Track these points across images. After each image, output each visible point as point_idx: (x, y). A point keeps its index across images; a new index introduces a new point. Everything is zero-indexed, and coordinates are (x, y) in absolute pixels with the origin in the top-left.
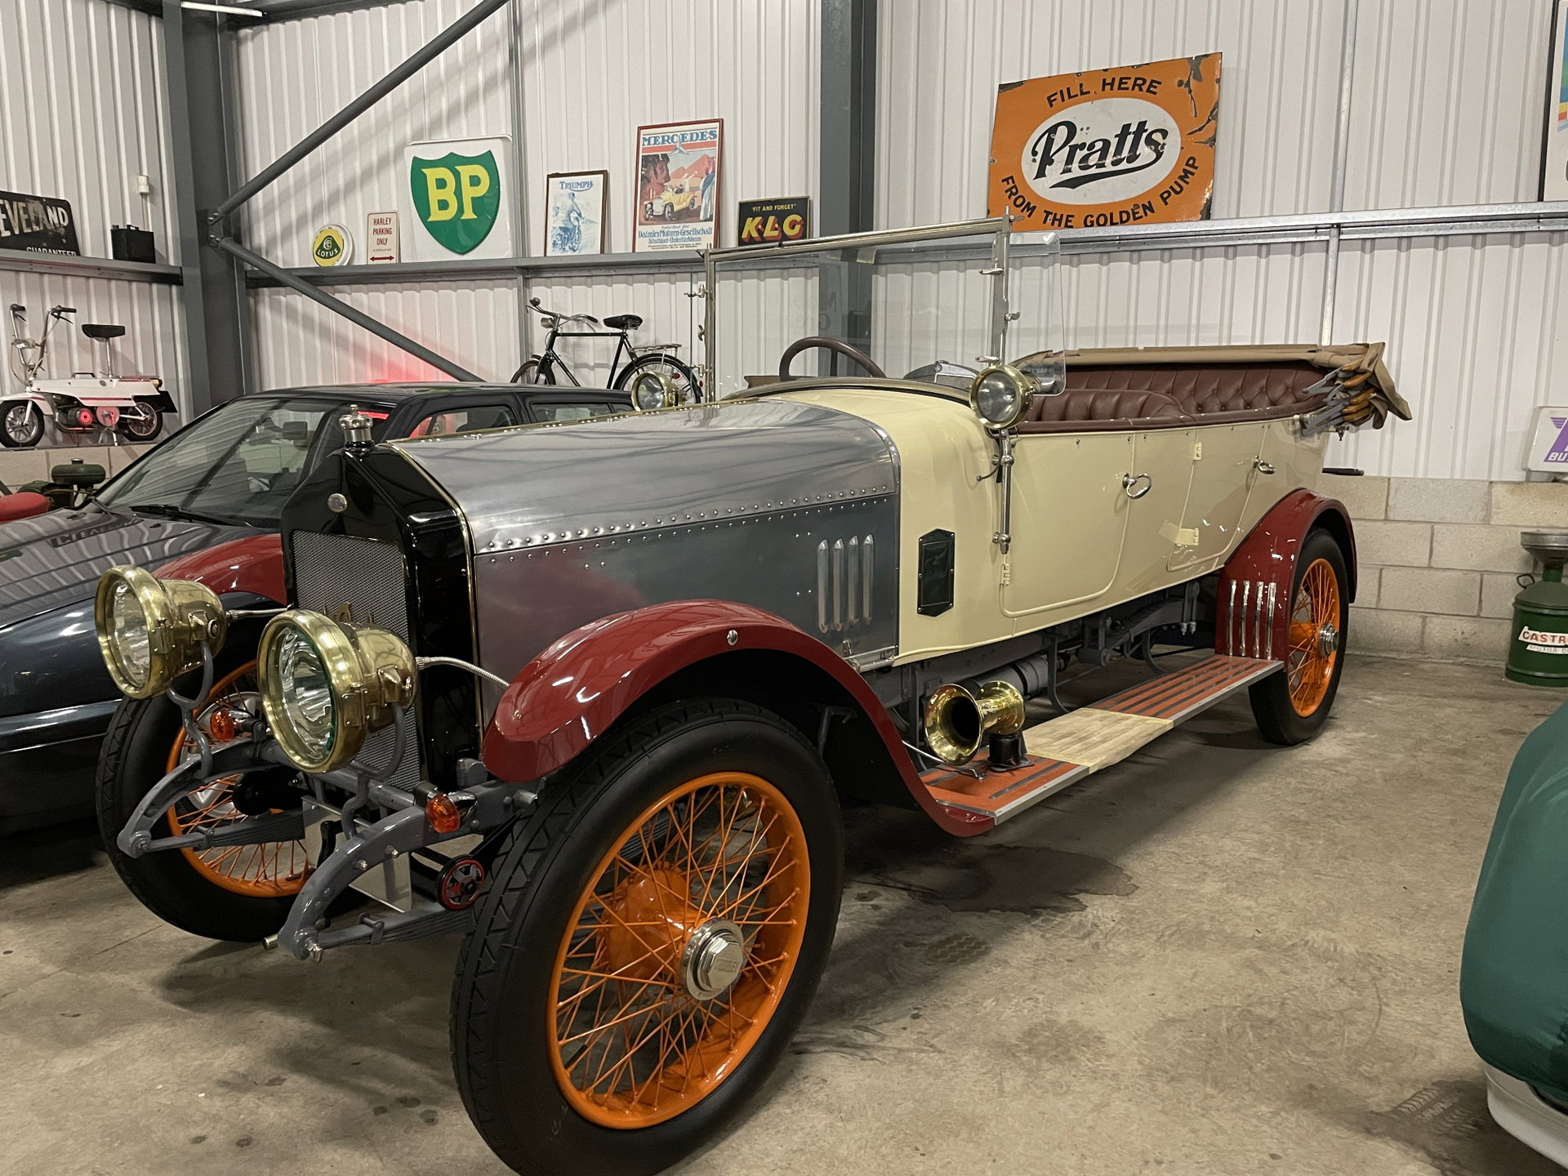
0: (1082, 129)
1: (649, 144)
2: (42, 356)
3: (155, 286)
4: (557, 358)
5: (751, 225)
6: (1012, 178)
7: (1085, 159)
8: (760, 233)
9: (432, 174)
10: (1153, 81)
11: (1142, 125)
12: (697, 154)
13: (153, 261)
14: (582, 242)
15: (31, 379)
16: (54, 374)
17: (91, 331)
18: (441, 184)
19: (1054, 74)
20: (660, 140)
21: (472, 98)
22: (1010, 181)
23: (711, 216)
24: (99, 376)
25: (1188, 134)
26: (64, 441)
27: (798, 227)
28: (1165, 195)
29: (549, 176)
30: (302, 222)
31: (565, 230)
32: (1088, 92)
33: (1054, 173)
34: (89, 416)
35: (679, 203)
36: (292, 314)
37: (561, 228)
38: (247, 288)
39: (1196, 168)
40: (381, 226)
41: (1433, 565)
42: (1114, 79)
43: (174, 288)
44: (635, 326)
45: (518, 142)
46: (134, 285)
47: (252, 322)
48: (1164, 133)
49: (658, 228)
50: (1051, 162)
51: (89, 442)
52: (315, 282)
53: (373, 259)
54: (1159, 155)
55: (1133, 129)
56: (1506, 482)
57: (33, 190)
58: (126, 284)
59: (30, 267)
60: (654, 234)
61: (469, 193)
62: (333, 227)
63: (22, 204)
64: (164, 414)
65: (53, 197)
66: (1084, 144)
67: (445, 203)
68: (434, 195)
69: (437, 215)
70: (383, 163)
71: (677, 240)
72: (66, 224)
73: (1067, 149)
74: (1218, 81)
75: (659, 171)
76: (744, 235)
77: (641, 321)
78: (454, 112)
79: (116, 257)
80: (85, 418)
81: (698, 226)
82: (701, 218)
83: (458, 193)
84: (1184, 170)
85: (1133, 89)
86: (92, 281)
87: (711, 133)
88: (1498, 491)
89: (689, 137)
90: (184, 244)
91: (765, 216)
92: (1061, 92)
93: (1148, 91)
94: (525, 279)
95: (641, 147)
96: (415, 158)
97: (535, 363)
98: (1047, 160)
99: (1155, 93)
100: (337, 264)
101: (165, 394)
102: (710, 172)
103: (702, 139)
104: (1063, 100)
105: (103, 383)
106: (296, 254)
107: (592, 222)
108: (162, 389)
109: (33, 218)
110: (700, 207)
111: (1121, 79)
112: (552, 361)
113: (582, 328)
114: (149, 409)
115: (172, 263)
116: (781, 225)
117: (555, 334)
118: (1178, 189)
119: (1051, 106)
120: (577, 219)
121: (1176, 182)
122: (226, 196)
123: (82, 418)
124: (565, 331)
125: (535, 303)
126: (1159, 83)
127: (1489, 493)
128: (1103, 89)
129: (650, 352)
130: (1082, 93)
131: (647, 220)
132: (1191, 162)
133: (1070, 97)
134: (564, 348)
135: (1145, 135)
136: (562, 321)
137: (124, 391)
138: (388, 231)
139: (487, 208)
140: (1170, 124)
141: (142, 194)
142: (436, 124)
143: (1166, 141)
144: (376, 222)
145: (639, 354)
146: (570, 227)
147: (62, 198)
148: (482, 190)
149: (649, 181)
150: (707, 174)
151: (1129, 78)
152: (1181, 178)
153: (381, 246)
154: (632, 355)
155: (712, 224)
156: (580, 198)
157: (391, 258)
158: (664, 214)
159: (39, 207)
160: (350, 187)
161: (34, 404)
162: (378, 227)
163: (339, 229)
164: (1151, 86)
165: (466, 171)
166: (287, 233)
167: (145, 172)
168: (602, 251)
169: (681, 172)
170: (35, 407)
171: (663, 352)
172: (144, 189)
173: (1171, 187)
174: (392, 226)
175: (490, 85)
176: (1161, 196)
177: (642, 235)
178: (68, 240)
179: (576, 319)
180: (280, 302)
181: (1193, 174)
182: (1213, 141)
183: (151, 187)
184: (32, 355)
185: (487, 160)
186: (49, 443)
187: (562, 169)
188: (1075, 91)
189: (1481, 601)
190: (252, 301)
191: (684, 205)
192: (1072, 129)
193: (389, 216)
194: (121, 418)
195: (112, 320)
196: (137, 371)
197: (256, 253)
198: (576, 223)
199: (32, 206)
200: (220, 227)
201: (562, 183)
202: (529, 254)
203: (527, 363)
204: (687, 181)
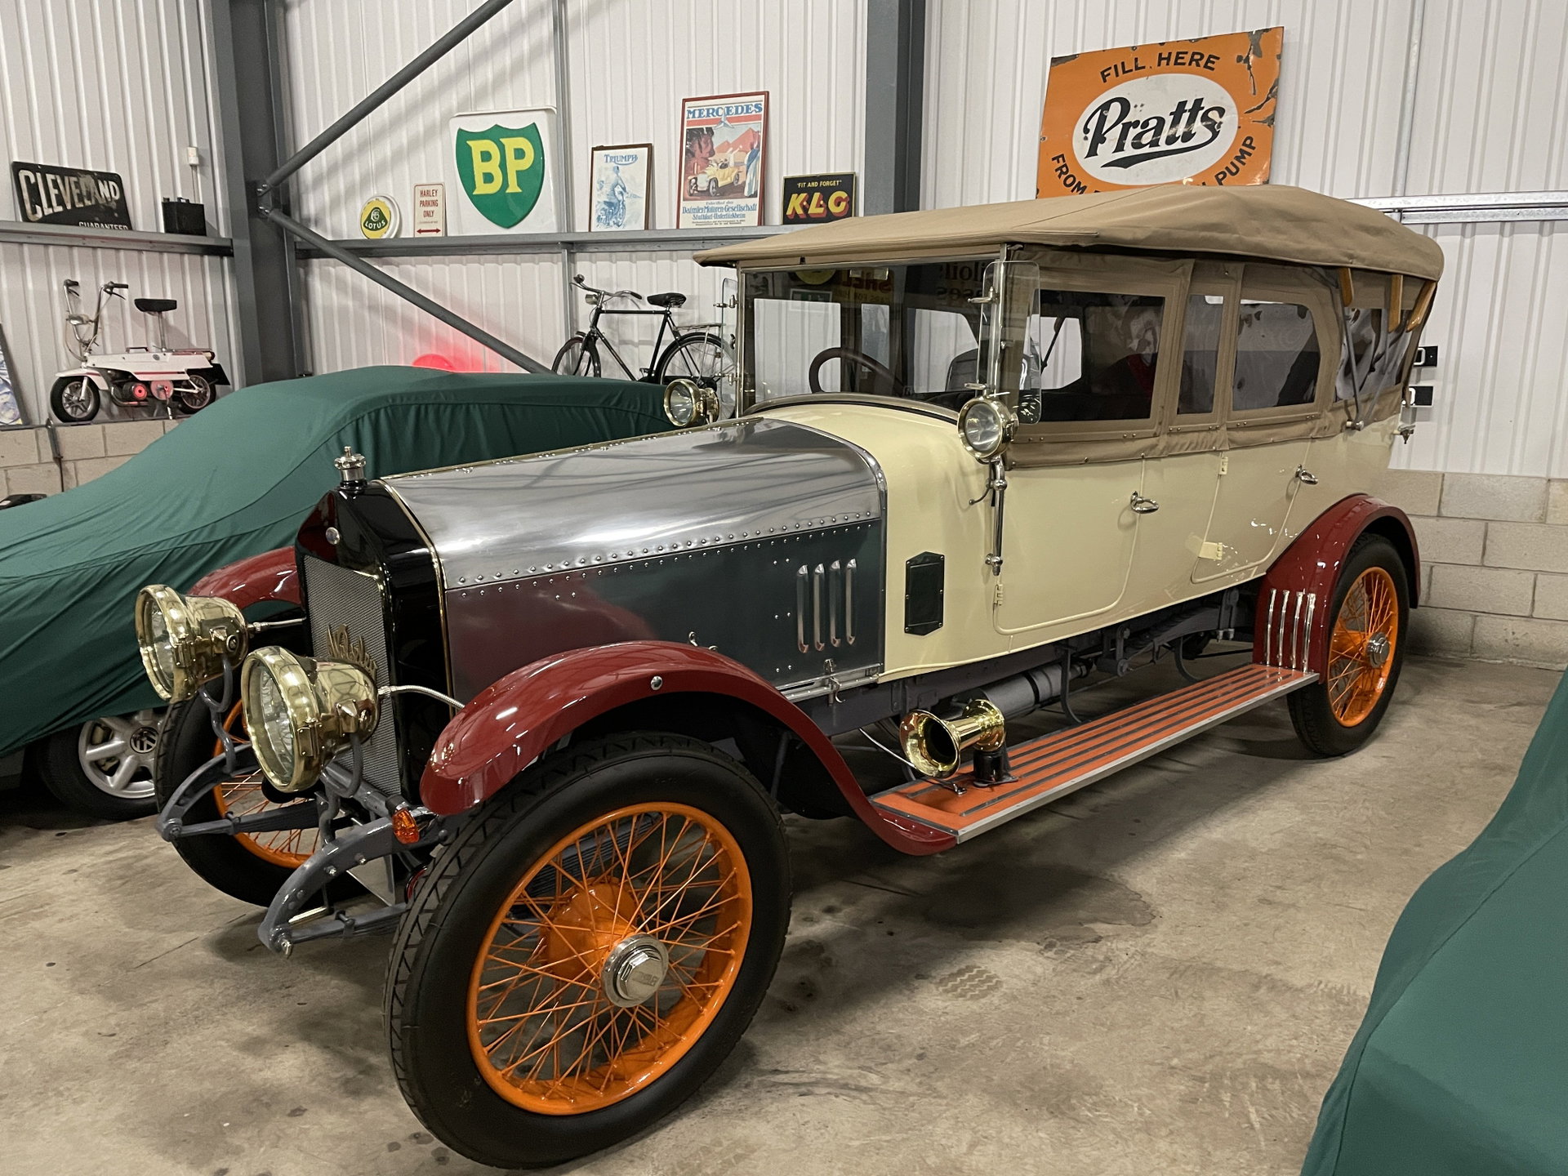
0: (1136, 106)
1: (694, 117)
2: (96, 333)
3: (206, 258)
4: (601, 336)
5: (796, 201)
6: (1062, 156)
7: (1139, 136)
8: (805, 209)
9: (477, 147)
10: (1210, 56)
11: (1198, 102)
12: (742, 128)
13: (204, 233)
14: (627, 216)
15: (86, 354)
16: (109, 350)
17: (144, 305)
18: (486, 157)
19: (1109, 48)
20: (705, 113)
21: (517, 67)
22: (1061, 159)
23: (756, 193)
24: (153, 349)
25: (1245, 112)
26: (120, 415)
27: (843, 204)
28: (1221, 176)
29: (594, 149)
30: (350, 192)
31: (609, 204)
32: (1144, 67)
33: (1106, 151)
34: (143, 390)
35: (723, 179)
36: (341, 285)
37: (605, 202)
38: (297, 258)
39: (1254, 148)
40: (427, 198)
41: (1484, 564)
42: (1170, 54)
43: (226, 259)
44: (678, 304)
45: (562, 116)
46: (186, 257)
47: (304, 292)
48: (1221, 111)
49: (702, 204)
50: (1103, 140)
51: (145, 415)
52: (360, 254)
53: (420, 231)
54: (1215, 135)
55: (1189, 106)
56: (1565, 481)
57: (84, 164)
58: (177, 256)
59: (84, 243)
60: (698, 210)
61: (514, 166)
62: (381, 199)
63: (73, 179)
64: (217, 386)
65: (104, 171)
66: (1138, 122)
67: (491, 176)
68: (480, 168)
69: (482, 188)
70: (431, 132)
71: (721, 216)
72: (117, 197)
73: (1120, 126)
74: (1279, 57)
75: (703, 145)
76: (789, 212)
77: (684, 299)
78: (499, 81)
79: (168, 230)
80: (140, 392)
82: (746, 194)
83: (503, 166)
84: (1241, 150)
85: (1190, 64)
86: (145, 255)
87: (756, 106)
88: (1555, 489)
89: (734, 110)
90: (233, 215)
91: (810, 192)
92: (1116, 66)
93: (1206, 66)
94: (569, 253)
95: (686, 120)
96: (460, 131)
97: (580, 340)
98: (1099, 138)
99: (1212, 69)
100: (385, 237)
101: (217, 367)
102: (755, 146)
103: (747, 112)
104: (1117, 75)
105: (157, 358)
106: (346, 225)
107: (636, 196)
108: (215, 361)
109: (84, 193)
110: (744, 183)
111: (1178, 53)
112: (596, 339)
113: (626, 305)
114: (203, 382)
115: (223, 234)
116: (826, 202)
117: (599, 311)
118: (1234, 170)
119: (1105, 81)
120: (621, 193)
121: (1232, 163)
122: (275, 168)
123: (137, 393)
124: (609, 308)
125: (579, 280)
126: (1218, 58)
127: (1546, 492)
128: (1159, 65)
129: (694, 331)
130: (1137, 68)
131: (691, 195)
132: (1248, 142)
133: (1124, 72)
134: (609, 325)
135: (1201, 113)
136: (606, 297)
137: (178, 365)
138: (435, 203)
140: (1227, 102)
141: (192, 166)
142: (482, 94)
144: (423, 194)
145: (683, 333)
146: (615, 201)
147: (113, 171)
148: (526, 163)
149: (693, 156)
150: (752, 148)
151: (1186, 53)
152: (1237, 158)
153: (428, 219)
154: (675, 333)
156: (626, 173)
157: (438, 231)
158: (708, 190)
159: (91, 182)
160: (398, 156)
161: (90, 380)
162: (424, 199)
163: (387, 202)
164: (1208, 61)
165: (510, 144)
166: (335, 203)
167: (195, 144)
168: (647, 227)
169: (726, 146)
170: (91, 382)
171: (707, 331)
172: (194, 160)
173: (1227, 168)
174: (439, 198)
175: (536, 53)
176: (1217, 176)
177: (685, 211)
178: (118, 214)
179: (621, 295)
180: (329, 273)
181: (1250, 154)
182: (1271, 120)
183: (200, 158)
184: (87, 331)
185: (531, 133)
186: (107, 418)
187: (607, 141)
188: (1130, 66)
189: (1533, 601)
190: (302, 271)
191: (729, 181)
192: (1125, 105)
193: (435, 187)
194: (175, 392)
195: (164, 294)
196: (190, 343)
197: (304, 223)
198: (620, 198)
199: (83, 180)
200: (268, 199)
201: (607, 156)
202: (574, 229)
203: (572, 339)
204: (732, 155)
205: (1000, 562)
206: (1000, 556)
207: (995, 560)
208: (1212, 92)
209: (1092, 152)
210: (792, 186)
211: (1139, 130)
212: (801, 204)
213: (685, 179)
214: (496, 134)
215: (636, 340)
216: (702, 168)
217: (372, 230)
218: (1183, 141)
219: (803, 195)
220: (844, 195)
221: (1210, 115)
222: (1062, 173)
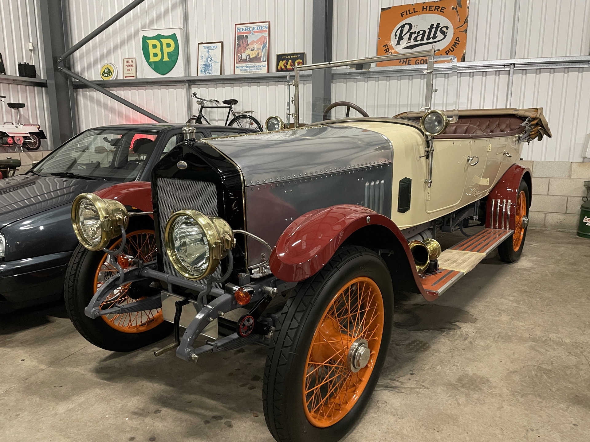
1: (240, 31)
3: (36, 88)
4: (203, 117)
5: (282, 64)
6: (387, 45)
7: (416, 38)
8: (285, 67)
9: (151, 43)
10: (442, 7)
11: (438, 25)
12: (259, 35)
13: (35, 77)
14: (213, 70)
17: (11, 105)
18: (155, 46)
19: (403, 4)
20: (244, 29)
21: (166, 12)
23: (266, 60)
24: (14, 123)
25: (456, 28)
28: (447, 52)
29: (199, 44)
30: (96, 62)
31: (206, 65)
32: (417, 12)
33: (404, 43)
35: (252, 55)
36: (92, 99)
38: (73, 89)
39: (460, 41)
40: (129, 64)
41: (549, 194)
42: (427, 7)
43: (44, 89)
44: (235, 104)
45: (186, 30)
46: (27, 87)
47: (75, 102)
48: (447, 28)
49: (244, 65)
50: (402, 39)
51: (11, 151)
52: (103, 86)
53: (126, 77)
54: (445, 36)
55: (435, 26)
56: (577, 162)
58: (24, 86)
60: (242, 67)
61: (166, 50)
64: (41, 140)
68: (152, 51)
69: (152, 59)
70: (130, 38)
71: (252, 70)
74: (468, 7)
75: (244, 42)
76: (279, 68)
77: (237, 101)
78: (159, 17)
79: (20, 75)
80: (10, 141)
81: (260, 64)
82: (262, 61)
83: (162, 50)
84: (455, 42)
85: (435, 10)
86: (11, 85)
87: (265, 27)
88: (574, 165)
89: (256, 28)
90: (47, 70)
92: (406, 11)
93: (441, 11)
94: (189, 85)
95: (237, 32)
96: (144, 36)
97: (194, 119)
98: (401, 38)
99: (443, 12)
100: (111, 79)
101: (42, 132)
103: (262, 29)
104: (407, 14)
105: (17, 127)
106: (94, 75)
107: (216, 62)
108: (40, 129)
110: (261, 56)
111: (430, 6)
112: (201, 118)
113: (213, 105)
114: (35, 137)
115: (42, 78)
117: (202, 107)
118: (452, 50)
119: (402, 17)
121: (452, 47)
122: (64, 52)
123: (9, 141)
124: (206, 106)
125: (195, 94)
126: (445, 8)
127: (571, 166)
128: (423, 11)
129: (241, 114)
130: (414, 12)
131: (239, 61)
132: (458, 39)
133: (410, 13)
134: (206, 113)
135: (439, 28)
136: (205, 102)
137: (25, 130)
138: (132, 66)
139: (174, 56)
140: (450, 25)
141: (30, 50)
142: (151, 23)
143: (448, 31)
144: (127, 62)
145: (237, 115)
146: (208, 64)
148: (172, 48)
149: (240, 46)
151: (433, 6)
152: (453, 45)
153: (129, 72)
154: (234, 115)
155: (266, 63)
156: (212, 53)
157: (133, 77)
160: (116, 48)
162: (128, 64)
164: (442, 9)
165: (165, 41)
167: (31, 41)
168: (221, 74)
169: (253, 42)
171: (247, 114)
172: (31, 48)
173: (450, 49)
174: (134, 63)
175: (174, 7)
176: (446, 52)
177: (237, 67)
179: (210, 101)
180: (87, 94)
181: (458, 44)
182: (466, 31)
183: (34, 47)
185: (173, 37)
187: (204, 41)
188: (412, 11)
189: (567, 207)
190: (75, 94)
191: (255, 56)
192: (411, 26)
193: (132, 59)
194: (24, 141)
195: (19, 101)
196: (29, 122)
197: (77, 74)
198: (210, 63)
200: (62, 63)
201: (204, 46)
202: (191, 74)
203: (191, 119)
204: (256, 46)
205: (431, 182)
206: (431, 179)
207: (430, 181)
210: (280, 58)
211: (416, 35)
213: (237, 55)
214: (159, 37)
215: (217, 119)
216: (244, 51)
217: (106, 76)
219: (284, 61)
220: (301, 61)
221: (443, 29)
222: (387, 51)
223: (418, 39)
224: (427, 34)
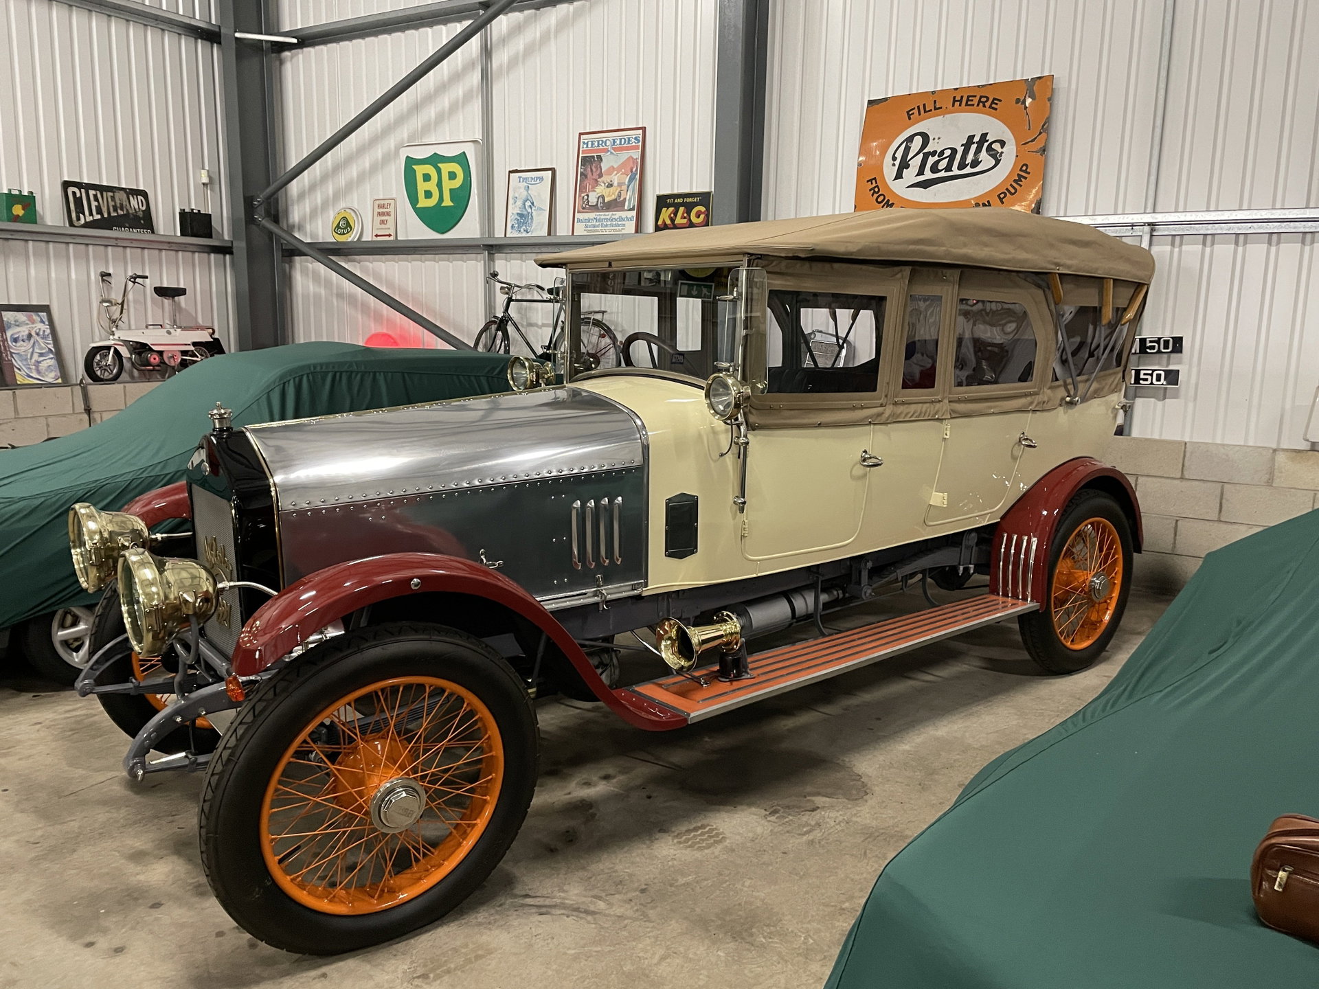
0: (934, 139)
1: (587, 147)
2: (121, 313)
3: (212, 256)
4: (511, 319)
5: (666, 214)
6: (875, 179)
7: (937, 163)
8: (673, 220)
9: (420, 170)
10: (994, 99)
11: (984, 136)
12: (624, 156)
13: (209, 235)
15: (114, 329)
16: (133, 327)
17: (161, 292)
18: (427, 178)
19: (914, 92)
20: (596, 144)
21: (454, 108)
22: (874, 181)
23: (634, 206)
24: (166, 326)
25: (1022, 144)
26: (139, 377)
27: (702, 216)
28: (1002, 196)
29: (510, 172)
30: (325, 205)
31: (521, 215)
32: (941, 108)
33: (910, 175)
34: (157, 358)
35: (609, 196)
36: (316, 277)
37: (518, 214)
38: (283, 256)
39: (1029, 173)
40: (383, 210)
42: (962, 97)
43: (228, 257)
45: (486, 146)
46: (196, 255)
47: (288, 281)
48: (1003, 143)
49: (592, 215)
50: (907, 166)
51: (159, 377)
52: (329, 253)
53: (377, 236)
54: (998, 162)
56: (1287, 450)
57: (119, 182)
58: (190, 254)
59: (116, 243)
60: (589, 220)
61: (448, 185)
62: (348, 211)
63: (110, 194)
65: (134, 187)
66: (935, 152)
67: (432, 193)
68: (422, 186)
69: (423, 203)
70: (388, 158)
71: (606, 226)
72: (144, 208)
73: (921, 155)
74: (1049, 99)
75: (594, 169)
76: (660, 222)
78: (441, 118)
79: (183, 234)
80: (154, 359)
81: (623, 215)
82: (626, 208)
84: (1018, 175)
85: (978, 105)
86: (164, 253)
87: (636, 139)
88: (1281, 458)
89: (618, 142)
90: (235, 223)
91: (677, 206)
92: (918, 107)
93: (990, 107)
94: (490, 254)
95: (581, 149)
96: (408, 157)
97: (495, 322)
98: (904, 165)
99: (996, 109)
100: (349, 240)
101: (217, 340)
102: (634, 170)
103: (629, 143)
104: (920, 114)
105: (169, 333)
106: (321, 230)
107: (541, 209)
108: (216, 336)
109: (118, 205)
110: (625, 199)
111: (968, 97)
112: (507, 322)
113: (532, 295)
114: (205, 352)
115: (226, 237)
116: (689, 214)
117: (510, 300)
118: (1013, 191)
119: (910, 119)
120: (530, 207)
121: (1011, 185)
122: (268, 185)
123: (152, 360)
124: (519, 298)
125: (495, 275)
126: (1000, 101)
127: (1273, 460)
128: (953, 106)
130: (935, 109)
131: (584, 208)
132: (1024, 168)
133: (925, 112)
134: (519, 311)
135: (986, 145)
136: (516, 289)
137: (186, 338)
138: (388, 214)
139: (461, 197)
140: (1007, 135)
141: (204, 184)
142: (426, 129)
143: (1004, 150)
144: (380, 206)
146: (525, 213)
147: (142, 188)
148: (457, 183)
149: (586, 177)
150: (632, 171)
151: (975, 96)
152: (1015, 181)
153: (383, 226)
155: (634, 213)
156: (534, 191)
157: (390, 235)
158: (597, 204)
159: (123, 195)
160: (362, 178)
161: (115, 349)
162: (381, 210)
163: (352, 212)
164: (993, 103)
165: (446, 168)
166: (314, 213)
168: (549, 234)
170: (116, 351)
171: (594, 317)
172: (205, 180)
173: (1007, 189)
174: (392, 210)
175: (468, 97)
176: (999, 196)
177: (579, 221)
178: (145, 221)
179: (529, 287)
180: (307, 268)
181: (1025, 178)
182: (1043, 150)
183: (210, 177)
184: (116, 310)
185: (462, 159)
186: (128, 379)
187: (520, 166)
188: (930, 106)
190: (287, 266)
191: (613, 197)
192: (926, 138)
193: (389, 201)
194: (182, 359)
195: (178, 283)
196: (196, 321)
197: (290, 233)
198: (529, 210)
199: (118, 195)
200: (262, 210)
201: (520, 177)
202: (494, 234)
203: (490, 322)
204: (616, 178)
205: (744, 503)
206: (744, 497)
207: (740, 501)
208: (995, 128)
209: (899, 176)
210: (662, 202)
211: (936, 158)
212: (670, 216)
213: (580, 196)
214: (435, 160)
215: (540, 323)
216: (593, 187)
217: (340, 234)
218: (972, 167)
219: (671, 209)
220: (703, 209)
221: (994, 146)
222: (875, 192)
223: (940, 168)
224: (958, 156)
